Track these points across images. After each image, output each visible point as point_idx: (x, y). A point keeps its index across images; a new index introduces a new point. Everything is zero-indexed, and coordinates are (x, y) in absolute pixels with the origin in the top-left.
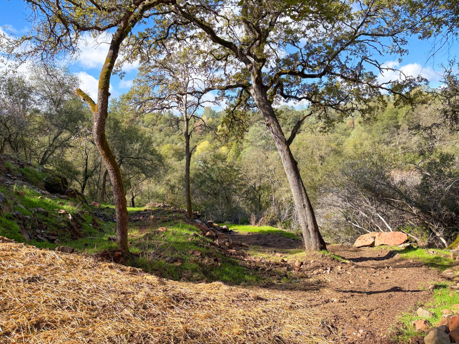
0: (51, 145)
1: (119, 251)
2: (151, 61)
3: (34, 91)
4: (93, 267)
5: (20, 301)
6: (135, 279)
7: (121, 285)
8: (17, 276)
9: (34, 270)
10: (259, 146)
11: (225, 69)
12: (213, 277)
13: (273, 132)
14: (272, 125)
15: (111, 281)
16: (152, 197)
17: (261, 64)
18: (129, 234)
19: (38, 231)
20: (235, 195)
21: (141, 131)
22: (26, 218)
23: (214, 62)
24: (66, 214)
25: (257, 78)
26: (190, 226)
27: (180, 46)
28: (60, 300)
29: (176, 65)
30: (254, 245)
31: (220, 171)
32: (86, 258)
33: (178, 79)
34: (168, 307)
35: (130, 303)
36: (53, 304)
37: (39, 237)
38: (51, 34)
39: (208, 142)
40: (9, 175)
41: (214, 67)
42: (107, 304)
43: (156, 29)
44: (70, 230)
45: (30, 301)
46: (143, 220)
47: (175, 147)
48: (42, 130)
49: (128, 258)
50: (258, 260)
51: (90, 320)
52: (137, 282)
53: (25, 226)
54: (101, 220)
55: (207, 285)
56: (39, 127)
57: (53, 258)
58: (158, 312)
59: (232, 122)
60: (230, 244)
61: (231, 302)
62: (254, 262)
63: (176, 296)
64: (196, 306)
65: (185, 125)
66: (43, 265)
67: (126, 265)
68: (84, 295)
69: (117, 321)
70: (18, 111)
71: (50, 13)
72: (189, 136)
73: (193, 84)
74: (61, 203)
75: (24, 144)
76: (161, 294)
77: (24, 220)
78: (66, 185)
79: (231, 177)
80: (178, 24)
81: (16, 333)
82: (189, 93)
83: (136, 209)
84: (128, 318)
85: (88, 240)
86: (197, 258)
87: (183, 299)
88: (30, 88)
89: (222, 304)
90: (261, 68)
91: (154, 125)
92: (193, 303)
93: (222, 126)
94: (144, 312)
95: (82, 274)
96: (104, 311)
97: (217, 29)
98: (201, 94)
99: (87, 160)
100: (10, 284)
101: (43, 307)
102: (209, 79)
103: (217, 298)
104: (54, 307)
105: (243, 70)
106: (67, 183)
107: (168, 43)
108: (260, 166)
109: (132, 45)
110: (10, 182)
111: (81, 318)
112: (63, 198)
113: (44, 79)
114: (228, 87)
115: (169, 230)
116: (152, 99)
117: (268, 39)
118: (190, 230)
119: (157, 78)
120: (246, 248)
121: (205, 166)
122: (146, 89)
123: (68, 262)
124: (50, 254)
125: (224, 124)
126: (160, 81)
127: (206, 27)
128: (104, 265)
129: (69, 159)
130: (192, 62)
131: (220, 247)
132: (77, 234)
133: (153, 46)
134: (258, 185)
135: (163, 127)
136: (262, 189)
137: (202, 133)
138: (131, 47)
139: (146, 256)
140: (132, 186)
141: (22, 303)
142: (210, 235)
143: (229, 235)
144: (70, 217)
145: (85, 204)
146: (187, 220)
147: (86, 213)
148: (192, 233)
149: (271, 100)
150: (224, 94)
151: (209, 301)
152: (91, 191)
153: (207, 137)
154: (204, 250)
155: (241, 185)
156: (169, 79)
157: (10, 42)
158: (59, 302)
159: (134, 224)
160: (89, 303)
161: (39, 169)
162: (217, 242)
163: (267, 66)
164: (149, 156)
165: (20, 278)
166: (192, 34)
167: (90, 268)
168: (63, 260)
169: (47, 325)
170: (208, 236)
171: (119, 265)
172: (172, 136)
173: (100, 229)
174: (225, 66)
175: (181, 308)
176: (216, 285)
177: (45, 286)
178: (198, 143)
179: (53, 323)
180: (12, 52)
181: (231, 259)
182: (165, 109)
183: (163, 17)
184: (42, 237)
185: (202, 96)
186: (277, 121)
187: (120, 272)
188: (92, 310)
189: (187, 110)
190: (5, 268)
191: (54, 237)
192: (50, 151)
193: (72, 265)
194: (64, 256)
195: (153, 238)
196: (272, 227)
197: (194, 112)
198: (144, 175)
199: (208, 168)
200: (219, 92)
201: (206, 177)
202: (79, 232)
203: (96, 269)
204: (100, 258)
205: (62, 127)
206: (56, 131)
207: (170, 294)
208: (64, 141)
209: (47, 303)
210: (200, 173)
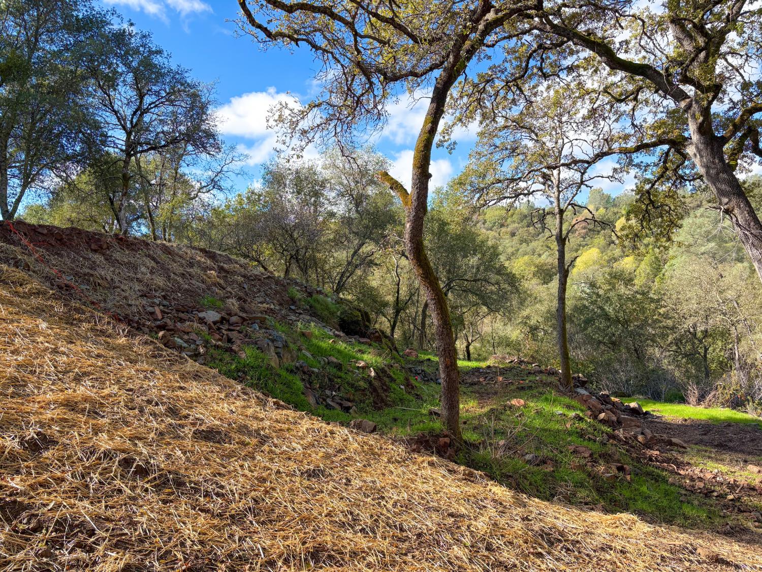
0: (349, 263)
1: (446, 436)
2: (499, 119)
3: (329, 185)
4: (404, 461)
5: (293, 508)
6: (472, 490)
7: (449, 498)
8: (293, 466)
9: (316, 457)
10: (702, 254)
11: (633, 117)
12: (615, 501)
13: (739, 226)
14: (736, 211)
15: (431, 490)
16: (499, 344)
17: (711, 95)
18: (461, 406)
19: (328, 392)
20: (652, 346)
21: (481, 237)
22: (313, 372)
23: (612, 106)
24: (366, 367)
25: (701, 125)
26: (567, 400)
27: (549, 88)
28: (351, 513)
29: (541, 121)
30: (696, 444)
31: (623, 301)
32: (392, 444)
33: (544, 143)
34: (533, 554)
35: (463, 536)
36: (340, 520)
37: (329, 401)
38: (347, 94)
39: (597, 250)
40: (293, 307)
41: (611, 115)
42: (425, 531)
43: (507, 65)
44: (372, 394)
45: (307, 510)
46: (484, 383)
47: (538, 261)
48: (337, 242)
49: (460, 449)
50: (709, 476)
51: (397, 558)
52: (474, 497)
53: (310, 383)
54: (419, 379)
55: (605, 517)
56: (334, 238)
57: (345, 440)
58: (513, 560)
59: (647, 211)
60: (646, 437)
61: (659, 561)
62: (700, 479)
63: (545, 534)
64: (587, 558)
65: (558, 221)
66: (330, 451)
67: (456, 463)
68: (388, 511)
69: (440, 566)
70: (308, 215)
71: (346, 62)
72: (565, 239)
73: (571, 150)
74: (360, 351)
75: (315, 263)
76: (518, 525)
77: (310, 374)
78: (367, 323)
79: (644, 313)
80: (545, 49)
81: (284, 564)
82: (563, 165)
83: (473, 364)
84: (460, 563)
85: (397, 412)
86: (583, 462)
87: (560, 541)
88: (323, 182)
89: (639, 561)
90: (710, 103)
91: (502, 225)
92: (580, 552)
93: (628, 219)
94: (488, 557)
95: (386, 472)
96: (419, 544)
97: (618, 45)
98: (586, 165)
99: (398, 285)
100: (282, 477)
101: (325, 523)
102: (601, 138)
103: (629, 547)
104: (342, 525)
105: (670, 114)
106: (369, 320)
107: (527, 86)
108: (707, 292)
109: (467, 95)
110: (294, 318)
111: (383, 553)
112: (363, 343)
113: (341, 166)
114: (640, 148)
115: (532, 404)
116: (499, 181)
117: (724, 49)
118: (569, 407)
119: (509, 147)
120: (682, 449)
121: (594, 293)
122: (490, 166)
123: (366, 448)
124: (340, 432)
125: (632, 216)
126: (513, 150)
127: (599, 44)
128: (421, 459)
129: (374, 284)
130: (569, 112)
131: (626, 443)
132: (382, 401)
133: (502, 93)
134: (701, 328)
135: (517, 229)
136: (711, 335)
137: (586, 234)
138: (465, 99)
139: (492, 450)
140: (466, 327)
141: (295, 512)
142: (606, 418)
143: (642, 421)
144: (373, 374)
145: (394, 352)
146: (561, 389)
147: (397, 367)
148: (572, 414)
149: (732, 163)
150: (631, 160)
151: (612, 552)
152: (404, 332)
153: (596, 241)
154: (595, 447)
155: (664, 327)
156: (529, 146)
157: (293, 113)
158: (350, 517)
159: (470, 389)
160: (395, 526)
161: (332, 299)
162: (620, 433)
163: (721, 101)
164: (494, 277)
165: (296, 470)
166: (570, 63)
167: (399, 462)
168: (359, 444)
169: (330, 557)
170: (603, 421)
171: (445, 462)
172: (533, 243)
173: (417, 395)
174: (633, 110)
175: (558, 560)
176: (625, 520)
177: (330, 487)
178: (580, 252)
179: (339, 553)
180: (297, 128)
181: (651, 468)
182: (521, 196)
183: (519, 42)
184: (333, 401)
185: (587, 168)
186: (748, 204)
187: (446, 473)
188: (400, 539)
189: (561, 194)
190: (277, 451)
191: (350, 404)
192: (349, 272)
193: (372, 454)
194: (360, 438)
195: (503, 417)
196: (734, 411)
197: (573, 197)
198: (485, 309)
199: (598, 296)
200: (620, 159)
201: (595, 313)
202: (384, 397)
203: (408, 466)
204: (414, 447)
205: (365, 235)
206: (356, 242)
207: (536, 528)
208: (366, 257)
209: (332, 516)
210: (585, 306)
